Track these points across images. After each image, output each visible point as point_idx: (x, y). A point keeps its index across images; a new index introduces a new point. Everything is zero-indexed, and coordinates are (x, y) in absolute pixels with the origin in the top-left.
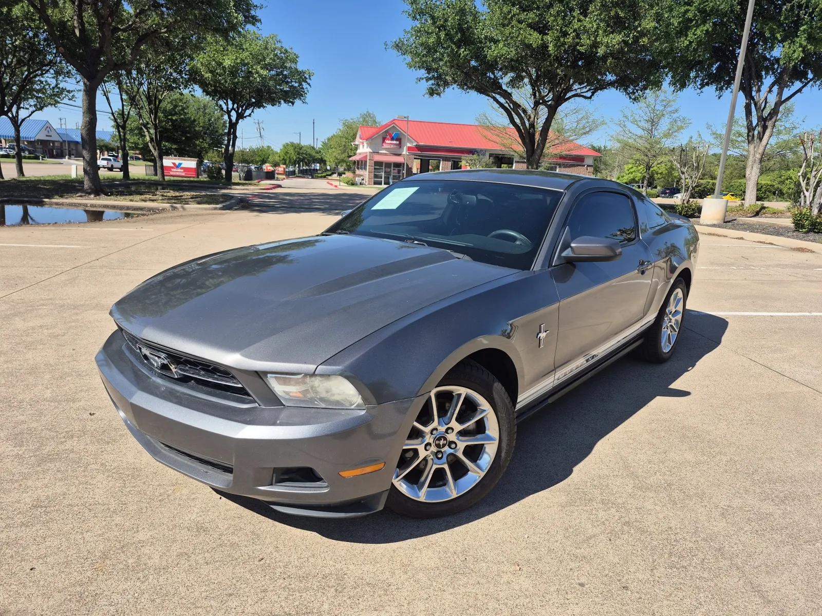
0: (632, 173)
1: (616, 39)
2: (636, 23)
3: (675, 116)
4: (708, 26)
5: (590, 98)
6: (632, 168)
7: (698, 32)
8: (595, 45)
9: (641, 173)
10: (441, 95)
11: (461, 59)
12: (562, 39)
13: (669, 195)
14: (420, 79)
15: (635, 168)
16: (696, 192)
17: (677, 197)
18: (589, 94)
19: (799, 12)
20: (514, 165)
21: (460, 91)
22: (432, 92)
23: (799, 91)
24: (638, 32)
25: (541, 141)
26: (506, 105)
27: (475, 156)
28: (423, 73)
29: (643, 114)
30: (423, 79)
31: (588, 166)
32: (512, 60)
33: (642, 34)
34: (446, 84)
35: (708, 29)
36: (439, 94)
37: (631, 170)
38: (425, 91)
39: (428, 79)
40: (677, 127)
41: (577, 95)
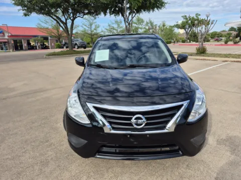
5: (83, 17)
14: (20, 10)
20: (49, 40)
22: (25, 15)
23: (134, 16)
25: (71, 31)
26: (57, 19)
27: (36, 38)
28: (20, 7)
34: (31, 12)
36: (28, 15)
38: (23, 15)
39: (23, 10)
40: (97, 27)
41: (79, 17)
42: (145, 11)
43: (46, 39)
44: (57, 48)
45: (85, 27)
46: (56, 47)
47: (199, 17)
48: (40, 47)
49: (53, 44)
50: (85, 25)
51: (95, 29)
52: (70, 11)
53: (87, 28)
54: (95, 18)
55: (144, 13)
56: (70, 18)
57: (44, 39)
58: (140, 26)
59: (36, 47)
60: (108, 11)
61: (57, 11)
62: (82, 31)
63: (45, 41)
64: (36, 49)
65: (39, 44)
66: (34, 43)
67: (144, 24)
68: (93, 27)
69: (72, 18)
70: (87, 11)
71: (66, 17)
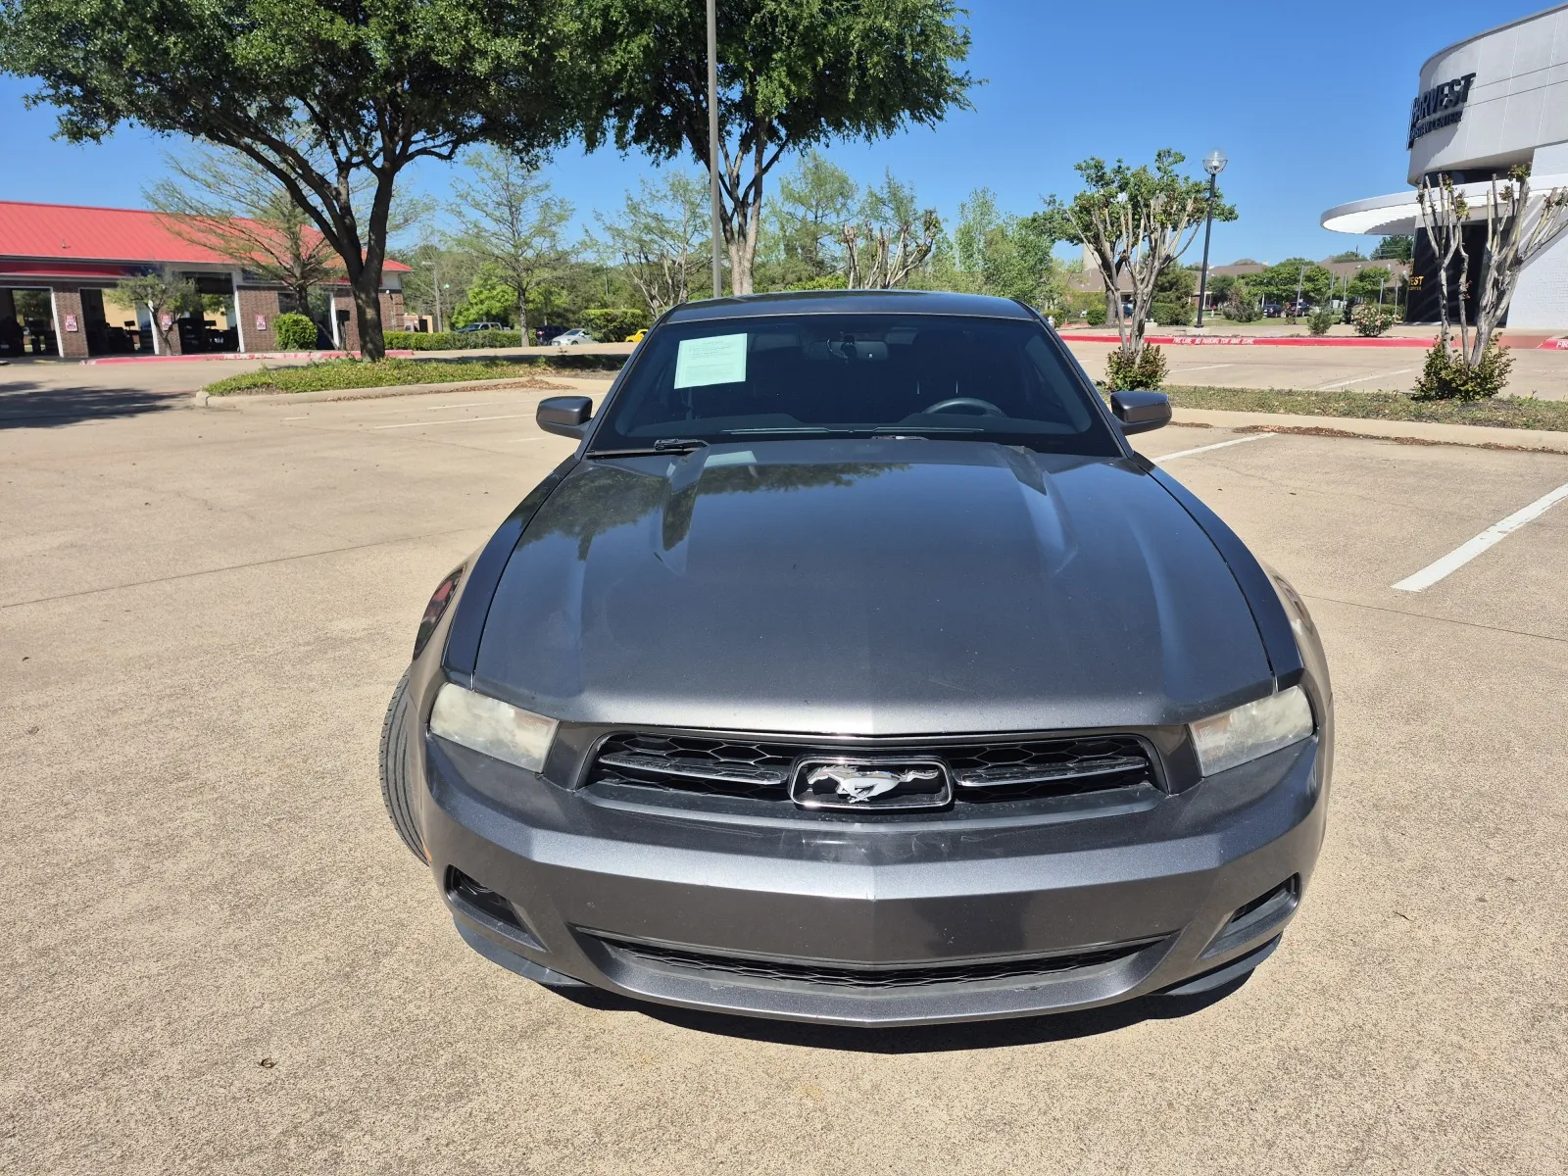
0: (482, 302)
1: (508, 48)
2: (544, 21)
3: (544, 195)
4: (645, 39)
5: (449, 157)
6: (481, 292)
7: (633, 47)
8: (468, 54)
9: (499, 301)
10: (102, 138)
11: (173, 59)
12: (399, 38)
13: (544, 340)
14: (37, 99)
15: (486, 292)
16: (610, 331)
17: (559, 343)
18: (445, 151)
19: (774, 30)
20: (237, 294)
21: (147, 129)
22: (76, 133)
23: (776, 158)
24: (549, 38)
25: (376, 241)
26: (282, 166)
27: (150, 279)
28: (37, 84)
29: (490, 192)
30: (43, 99)
31: (392, 291)
32: (289, 72)
33: (557, 42)
34: (113, 114)
35: (648, 44)
36: (95, 136)
37: (482, 297)
38: (56, 128)
39: (58, 100)
40: (553, 217)
41: (424, 151)
42: (838, 126)
43: (215, 285)
44: (285, 346)
45: (473, 214)
46: (278, 339)
47: (1177, 169)
48: (175, 337)
49: (260, 321)
50: (476, 205)
51: (541, 231)
52: (369, 117)
53: (490, 225)
54: (533, 165)
55: (835, 138)
56: (368, 162)
57: (200, 291)
58: (831, 220)
59: (145, 334)
60: (611, 123)
61: (280, 111)
62: (460, 243)
63: (206, 298)
64: (147, 349)
65: (166, 321)
66: (132, 315)
67: (855, 205)
68: (530, 215)
69: (379, 162)
70: (477, 121)
71: (343, 153)
